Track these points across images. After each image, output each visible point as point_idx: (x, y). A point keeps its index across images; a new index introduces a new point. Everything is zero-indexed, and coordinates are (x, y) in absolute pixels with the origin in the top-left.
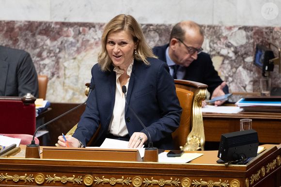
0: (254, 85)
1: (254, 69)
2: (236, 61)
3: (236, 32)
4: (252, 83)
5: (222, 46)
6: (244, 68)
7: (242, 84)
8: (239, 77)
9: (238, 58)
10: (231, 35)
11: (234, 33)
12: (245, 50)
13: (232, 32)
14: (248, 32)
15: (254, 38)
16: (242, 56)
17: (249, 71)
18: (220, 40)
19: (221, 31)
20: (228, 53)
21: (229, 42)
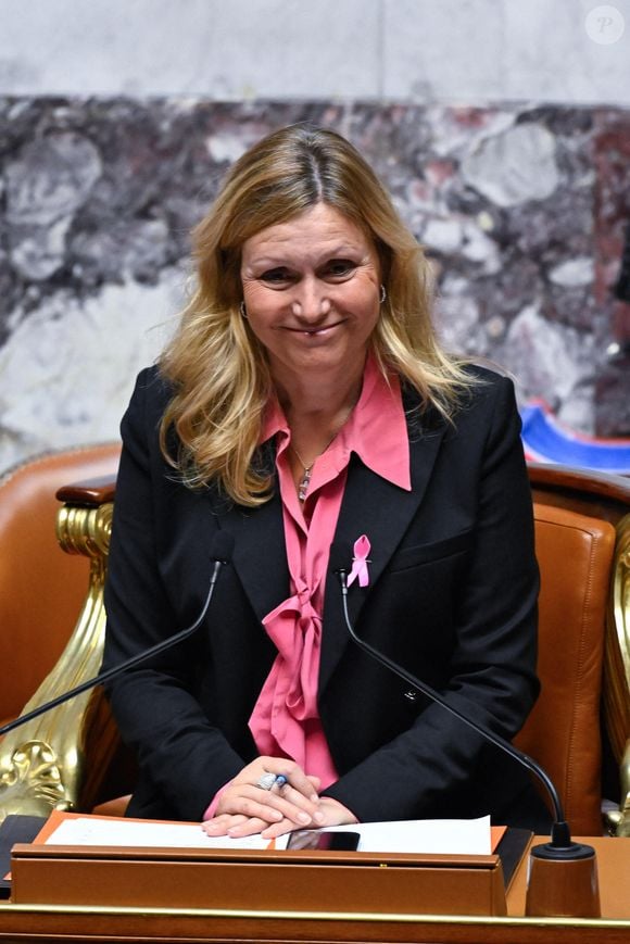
0: (598, 400)
1: (598, 321)
2: (507, 280)
3: (501, 136)
4: (589, 391)
5: (429, 206)
6: (548, 314)
7: (539, 395)
8: (520, 363)
9: (516, 267)
10: (480, 151)
11: (491, 145)
12: (553, 225)
13: (483, 134)
14: (569, 134)
15: (597, 168)
16: (536, 254)
17: (572, 333)
18: (420, 175)
19: (424, 131)
20: (466, 241)
21: (470, 189)
